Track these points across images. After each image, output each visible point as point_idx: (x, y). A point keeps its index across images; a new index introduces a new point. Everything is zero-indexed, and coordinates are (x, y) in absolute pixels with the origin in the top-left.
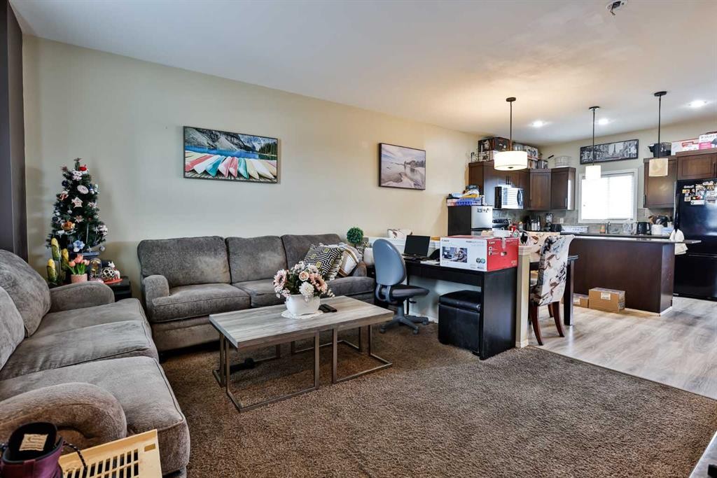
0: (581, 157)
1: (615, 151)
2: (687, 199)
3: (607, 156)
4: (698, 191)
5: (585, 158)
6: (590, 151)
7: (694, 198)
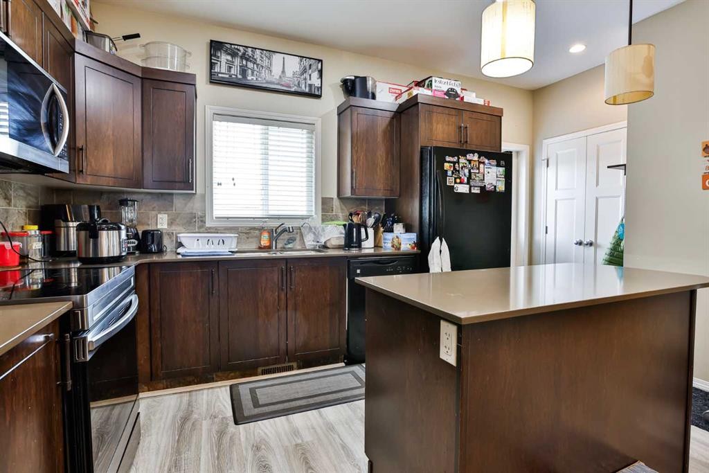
0: (212, 65)
1: (283, 72)
2: (450, 181)
3: (268, 78)
4: (462, 168)
5: (222, 68)
6: (234, 54)
7: (458, 181)
